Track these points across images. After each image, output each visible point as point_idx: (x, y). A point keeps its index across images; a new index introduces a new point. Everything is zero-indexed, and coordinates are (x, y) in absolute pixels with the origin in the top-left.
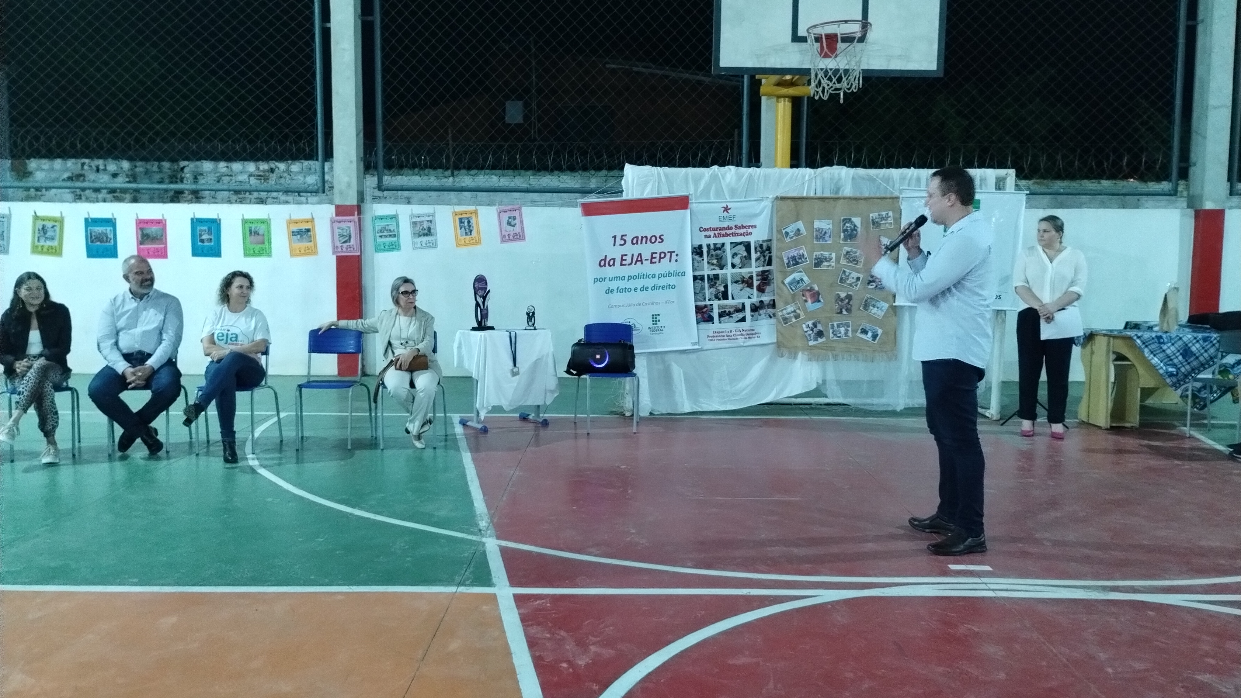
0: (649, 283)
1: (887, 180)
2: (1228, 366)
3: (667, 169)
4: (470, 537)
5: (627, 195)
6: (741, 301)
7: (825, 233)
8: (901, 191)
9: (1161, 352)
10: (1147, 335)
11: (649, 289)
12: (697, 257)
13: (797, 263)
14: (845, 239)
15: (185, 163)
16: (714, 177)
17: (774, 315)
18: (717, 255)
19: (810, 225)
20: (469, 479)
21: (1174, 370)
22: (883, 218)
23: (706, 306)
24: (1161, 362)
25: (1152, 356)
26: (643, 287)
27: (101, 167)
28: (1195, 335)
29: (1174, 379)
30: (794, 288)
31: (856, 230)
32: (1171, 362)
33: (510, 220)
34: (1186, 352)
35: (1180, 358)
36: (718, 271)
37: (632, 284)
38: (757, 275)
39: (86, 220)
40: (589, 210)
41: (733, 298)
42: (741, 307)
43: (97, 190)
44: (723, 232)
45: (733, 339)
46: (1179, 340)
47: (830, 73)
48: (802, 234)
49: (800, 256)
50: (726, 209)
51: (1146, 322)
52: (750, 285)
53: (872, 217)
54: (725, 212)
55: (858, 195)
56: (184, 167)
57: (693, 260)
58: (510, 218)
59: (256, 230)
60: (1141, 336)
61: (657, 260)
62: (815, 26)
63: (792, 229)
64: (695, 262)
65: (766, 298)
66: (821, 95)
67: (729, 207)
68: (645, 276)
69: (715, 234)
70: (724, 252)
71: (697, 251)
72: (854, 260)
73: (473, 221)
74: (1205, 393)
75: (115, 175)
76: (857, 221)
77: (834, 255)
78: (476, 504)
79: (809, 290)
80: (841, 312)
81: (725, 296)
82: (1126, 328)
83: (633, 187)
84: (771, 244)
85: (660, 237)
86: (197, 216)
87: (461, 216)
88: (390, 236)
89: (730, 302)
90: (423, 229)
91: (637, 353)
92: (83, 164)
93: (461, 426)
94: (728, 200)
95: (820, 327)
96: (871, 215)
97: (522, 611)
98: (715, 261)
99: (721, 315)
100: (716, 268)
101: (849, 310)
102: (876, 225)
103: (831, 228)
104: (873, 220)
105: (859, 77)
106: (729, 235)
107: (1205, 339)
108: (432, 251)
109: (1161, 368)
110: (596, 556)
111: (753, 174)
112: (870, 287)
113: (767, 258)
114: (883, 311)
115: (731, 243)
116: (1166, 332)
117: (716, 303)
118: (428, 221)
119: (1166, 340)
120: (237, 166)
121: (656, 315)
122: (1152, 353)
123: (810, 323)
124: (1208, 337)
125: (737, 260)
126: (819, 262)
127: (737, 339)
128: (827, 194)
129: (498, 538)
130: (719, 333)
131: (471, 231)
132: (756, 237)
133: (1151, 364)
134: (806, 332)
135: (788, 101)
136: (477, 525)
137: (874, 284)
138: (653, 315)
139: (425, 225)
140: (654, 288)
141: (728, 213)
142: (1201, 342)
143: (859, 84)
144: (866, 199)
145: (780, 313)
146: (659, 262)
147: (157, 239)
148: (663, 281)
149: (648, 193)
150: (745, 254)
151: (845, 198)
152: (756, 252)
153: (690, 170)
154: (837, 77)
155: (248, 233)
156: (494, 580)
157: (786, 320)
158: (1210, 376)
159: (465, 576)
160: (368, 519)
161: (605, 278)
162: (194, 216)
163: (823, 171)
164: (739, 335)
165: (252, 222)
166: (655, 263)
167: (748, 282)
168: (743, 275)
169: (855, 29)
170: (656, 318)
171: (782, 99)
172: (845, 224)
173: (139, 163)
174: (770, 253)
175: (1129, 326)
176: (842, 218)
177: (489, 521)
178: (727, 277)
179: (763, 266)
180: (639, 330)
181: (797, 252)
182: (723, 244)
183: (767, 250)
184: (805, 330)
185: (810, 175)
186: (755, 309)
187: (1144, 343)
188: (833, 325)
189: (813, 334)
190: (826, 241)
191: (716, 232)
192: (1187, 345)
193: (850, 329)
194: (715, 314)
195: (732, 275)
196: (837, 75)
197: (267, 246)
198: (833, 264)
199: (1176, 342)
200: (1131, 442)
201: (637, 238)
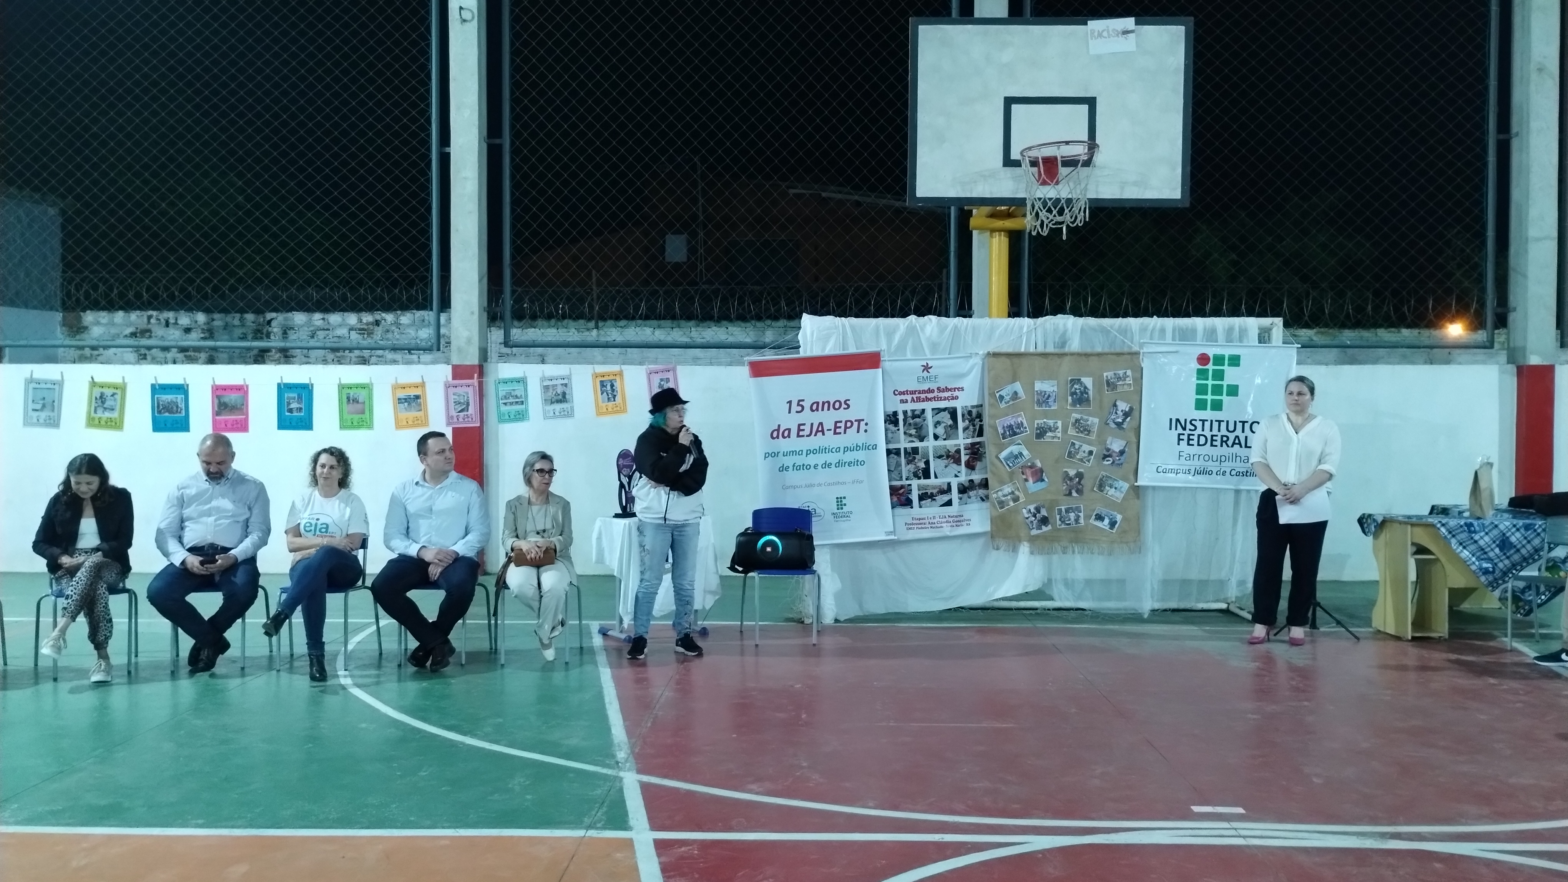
0: (832, 458)
1: (1124, 331)
2: (1557, 560)
3: (853, 320)
4: (605, 771)
5: (805, 351)
6: (948, 480)
7: (1049, 396)
8: (1141, 345)
9: (1472, 543)
10: (1453, 523)
11: (833, 466)
12: (891, 427)
13: (1015, 434)
14: (1074, 404)
15: (274, 315)
16: (911, 330)
17: (987, 497)
18: (916, 424)
19: (1029, 387)
20: (607, 700)
21: (1489, 565)
22: (1120, 378)
23: (902, 487)
24: (1473, 555)
25: (1461, 548)
26: (825, 464)
27: (172, 321)
28: (1515, 522)
29: (1491, 578)
30: (1011, 465)
31: (1087, 393)
32: (1485, 556)
33: (662, 383)
34: (1504, 544)
35: (1497, 550)
36: (917, 444)
37: (812, 460)
38: (965, 449)
39: (153, 386)
40: (759, 370)
41: (936, 477)
42: (945, 488)
43: (166, 349)
44: (923, 396)
45: (937, 527)
46: (1493, 528)
47: (1049, 204)
48: (1020, 398)
49: (1019, 424)
50: (927, 368)
51: (1456, 506)
52: (958, 461)
53: (1107, 377)
54: (925, 371)
55: (1089, 350)
56: (272, 320)
57: (886, 430)
58: (662, 380)
59: (355, 397)
60: (1447, 523)
61: (842, 430)
62: (1030, 148)
63: (1006, 392)
64: (889, 432)
65: (977, 477)
66: (1040, 230)
67: (929, 366)
68: (827, 451)
69: (913, 398)
70: (924, 420)
71: (892, 419)
72: (1085, 430)
73: (617, 385)
74: (1530, 595)
75: (188, 330)
76: (1088, 381)
77: (1060, 424)
78: (613, 731)
79: (1031, 467)
80: (1070, 494)
81: (926, 474)
82: (1431, 513)
83: (812, 341)
84: (982, 411)
85: (845, 402)
86: (285, 381)
87: (603, 379)
88: (517, 402)
89: (932, 481)
90: (557, 394)
91: (817, 545)
92: (150, 317)
93: (601, 636)
94: (929, 357)
95: (1044, 512)
96: (1105, 374)
97: (664, 859)
98: (913, 432)
99: (922, 498)
100: (915, 439)
101: (1078, 491)
102: (1112, 387)
103: (1056, 390)
104: (1108, 382)
105: (1085, 209)
106: (930, 399)
107: (1527, 527)
108: (568, 422)
109: (1474, 563)
110: (757, 793)
111: (959, 325)
112: (1105, 463)
113: (978, 427)
114: (1122, 492)
115: (933, 409)
116: (1479, 518)
117: (915, 483)
118: (562, 384)
119: (1477, 528)
120: (335, 318)
121: (841, 498)
122: (1461, 544)
123: (1032, 508)
124: (1530, 524)
125: (940, 430)
126: (1041, 433)
127: (941, 527)
128: (1050, 349)
129: (639, 772)
130: (920, 519)
131: (614, 396)
132: (965, 401)
133: (1461, 558)
134: (1027, 518)
135: (1004, 236)
136: (614, 756)
137: (1110, 459)
138: (837, 498)
139: (560, 390)
140: (839, 464)
141: (928, 372)
142: (1522, 530)
143: (1085, 217)
144: (1099, 355)
145: (995, 496)
146: (845, 433)
147: (237, 409)
148: (849, 457)
149: (831, 349)
150: (950, 422)
151: (1072, 354)
152: (963, 421)
153: (881, 321)
154: (1057, 209)
155: (345, 400)
156: (632, 822)
157: (1002, 504)
158: (1536, 574)
159: (596, 818)
160: (483, 749)
161: (778, 453)
162: (282, 380)
163: (1045, 321)
164: (944, 522)
165: (350, 387)
166: (840, 433)
167: (954, 457)
168: (948, 448)
169: (1079, 151)
170: (841, 501)
171: (997, 233)
172: (1073, 385)
173: (216, 316)
174: (981, 421)
175: (1435, 511)
176: (1070, 378)
177: (629, 751)
178: (928, 451)
179: (973, 437)
180: (820, 516)
181: (1014, 419)
182: (923, 411)
183: (977, 417)
184: (1027, 516)
185: (1028, 327)
186: (963, 490)
187: (1450, 532)
188: (1060, 511)
189: (1036, 521)
190: (1050, 406)
191: (915, 396)
192: (1504, 534)
193: (1081, 515)
194: (915, 497)
195: (935, 448)
196: (1058, 206)
197: (368, 416)
198: (1059, 435)
199: (1490, 531)
200: (1438, 656)
201: (818, 403)
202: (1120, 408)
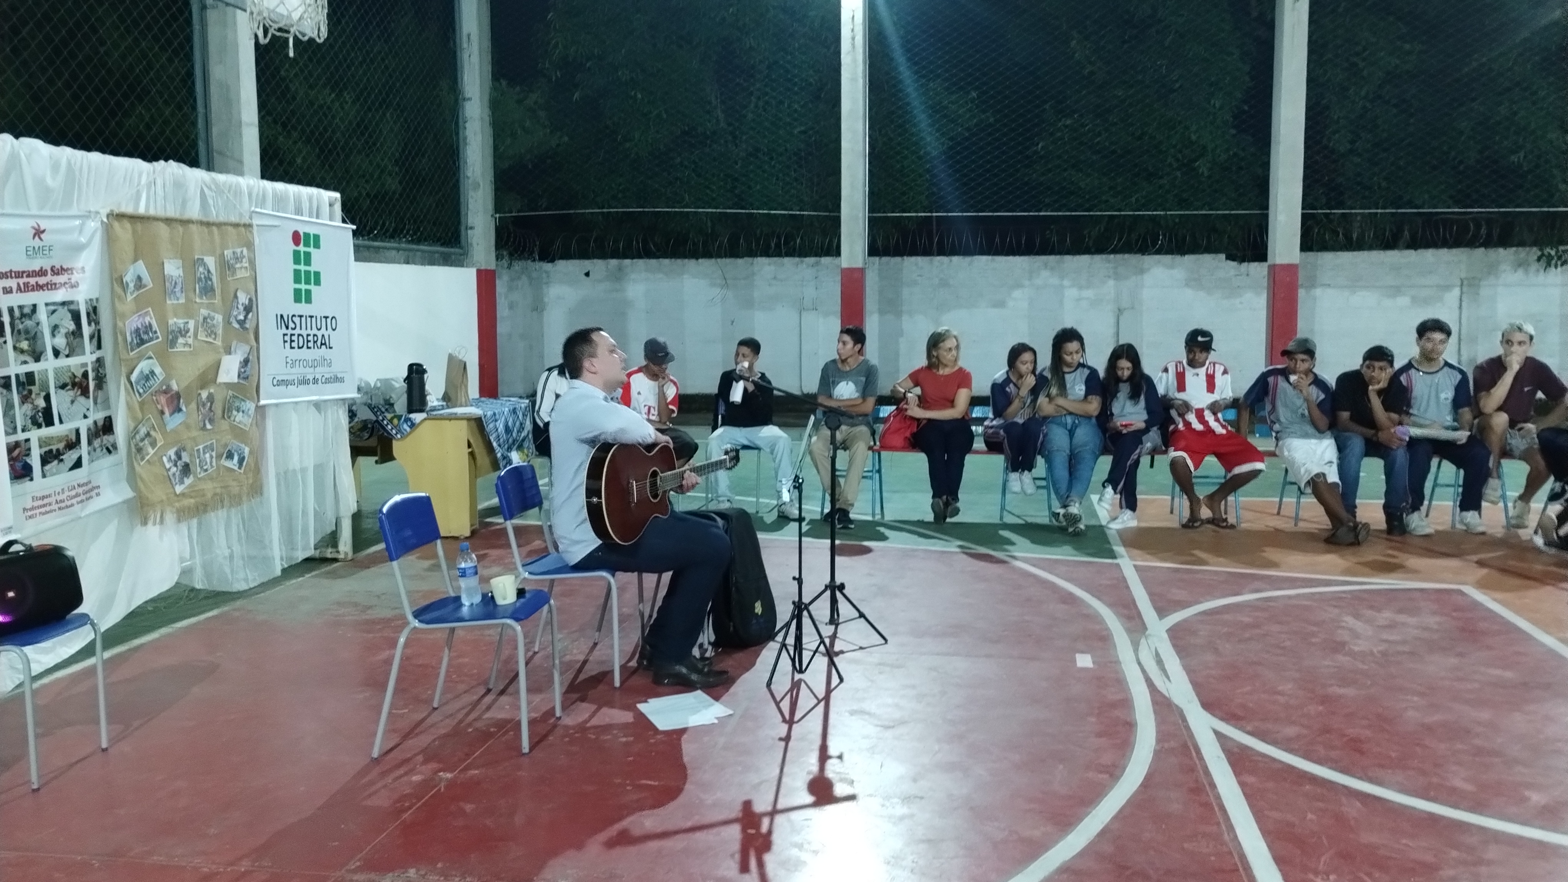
1: (237, 194)
6: (74, 425)
7: (176, 283)
8: (251, 214)
13: (142, 342)
14: (201, 295)
16: (13, 161)
18: (27, 331)
19: (157, 269)
22: (238, 259)
30: (141, 391)
31: (211, 280)
36: (33, 367)
38: (91, 370)
41: (61, 422)
42: (74, 439)
44: (32, 281)
45: (67, 507)
48: (145, 286)
49: (146, 327)
52: (87, 392)
53: (227, 256)
54: (36, 237)
67: (41, 228)
69: (18, 284)
70: (38, 324)
72: (213, 333)
76: (210, 263)
77: (192, 325)
79: (165, 392)
80: (204, 428)
81: (48, 418)
89: (57, 430)
94: (34, 212)
95: (184, 458)
96: (226, 252)
98: (25, 345)
99: (45, 460)
100: (28, 358)
101: (211, 421)
102: (232, 270)
103: (181, 274)
104: (228, 263)
106: (43, 287)
111: (73, 162)
114: (249, 417)
115: (47, 305)
117: (35, 435)
123: (172, 453)
125: (60, 341)
126: (172, 339)
127: (71, 505)
130: (43, 498)
132: (85, 291)
134: (169, 470)
141: (40, 239)
144: (219, 225)
145: (132, 441)
150: (72, 326)
152: (87, 323)
157: (140, 453)
164: (74, 496)
167: (80, 385)
168: (72, 370)
172: (198, 269)
176: (195, 257)
178: (47, 377)
181: (141, 319)
182: (34, 308)
184: (168, 465)
185: (148, 175)
186: (91, 439)
188: (198, 452)
189: (178, 472)
190: (178, 299)
191: (21, 281)
193: (215, 454)
195: (57, 371)
198: (190, 341)
202: (241, 303)
